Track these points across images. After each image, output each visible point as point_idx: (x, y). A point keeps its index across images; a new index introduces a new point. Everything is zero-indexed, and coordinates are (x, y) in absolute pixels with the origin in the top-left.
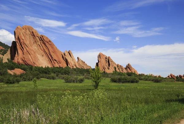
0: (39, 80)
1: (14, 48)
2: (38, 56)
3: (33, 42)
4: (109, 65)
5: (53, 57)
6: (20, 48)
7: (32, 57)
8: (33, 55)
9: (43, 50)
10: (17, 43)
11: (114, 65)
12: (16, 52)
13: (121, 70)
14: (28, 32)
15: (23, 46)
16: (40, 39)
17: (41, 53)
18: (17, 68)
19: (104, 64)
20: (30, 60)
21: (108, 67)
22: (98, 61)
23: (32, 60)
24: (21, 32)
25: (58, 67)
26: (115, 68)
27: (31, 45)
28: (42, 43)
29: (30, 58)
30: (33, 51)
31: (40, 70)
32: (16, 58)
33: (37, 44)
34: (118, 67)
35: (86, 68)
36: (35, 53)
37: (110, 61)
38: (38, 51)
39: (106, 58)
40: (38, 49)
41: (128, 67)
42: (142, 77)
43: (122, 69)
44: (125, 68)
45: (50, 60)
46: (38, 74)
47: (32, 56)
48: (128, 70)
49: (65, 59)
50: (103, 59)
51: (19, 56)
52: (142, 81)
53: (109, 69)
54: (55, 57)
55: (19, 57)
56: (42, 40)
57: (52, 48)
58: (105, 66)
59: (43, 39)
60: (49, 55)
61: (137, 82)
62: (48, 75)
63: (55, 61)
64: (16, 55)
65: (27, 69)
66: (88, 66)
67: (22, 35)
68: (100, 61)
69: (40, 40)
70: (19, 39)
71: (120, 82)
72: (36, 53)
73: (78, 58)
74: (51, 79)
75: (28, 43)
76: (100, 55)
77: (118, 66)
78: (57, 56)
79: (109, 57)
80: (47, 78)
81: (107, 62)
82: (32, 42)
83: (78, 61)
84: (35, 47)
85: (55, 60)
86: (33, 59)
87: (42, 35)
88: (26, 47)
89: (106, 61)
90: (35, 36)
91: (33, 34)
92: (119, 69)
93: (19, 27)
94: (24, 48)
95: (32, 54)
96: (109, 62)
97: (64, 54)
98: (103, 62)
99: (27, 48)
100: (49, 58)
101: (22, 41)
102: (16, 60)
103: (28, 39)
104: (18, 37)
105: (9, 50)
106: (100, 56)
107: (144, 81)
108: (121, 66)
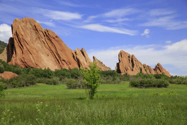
0: (34, 86)
1: (11, 47)
2: (42, 55)
3: (36, 38)
4: (133, 65)
5: (61, 56)
6: (19, 47)
7: (34, 58)
8: (35, 54)
9: (48, 47)
10: (15, 39)
11: (140, 65)
12: (14, 51)
13: (148, 71)
14: (29, 26)
15: (22, 44)
16: (45, 34)
17: (46, 52)
18: (7, 71)
19: (127, 65)
20: (31, 61)
21: (132, 67)
22: (119, 60)
23: (34, 61)
24: (20, 26)
25: (68, 69)
26: (141, 70)
27: (32, 42)
28: (47, 40)
29: (32, 59)
30: (36, 50)
31: (37, 73)
32: (13, 59)
33: (40, 40)
34: (144, 68)
35: (104, 70)
36: (37, 52)
37: (134, 60)
38: (42, 49)
39: (129, 57)
40: (42, 47)
41: (158, 67)
42: (174, 80)
43: (150, 70)
44: (154, 69)
45: (58, 60)
46: (33, 78)
47: (33, 55)
48: (158, 71)
49: (77, 58)
50: (125, 58)
51: (17, 56)
52: (173, 84)
53: (133, 71)
54: (63, 57)
55: (17, 58)
56: (47, 36)
57: (60, 45)
58: (128, 67)
59: (48, 34)
60: (55, 54)
61: (166, 86)
62: (49, 79)
63: (63, 62)
64: (14, 55)
65: (22, 72)
66: (107, 67)
67: (21, 29)
68: (121, 61)
69: (45, 36)
70: (17, 34)
71: (142, 87)
72: (39, 52)
73: (94, 57)
74: (51, 84)
75: (29, 40)
76: (121, 53)
77: (144, 66)
78: (66, 55)
79: (133, 56)
80: (47, 83)
81: (130, 62)
82: (34, 38)
83: (94, 62)
84: (38, 45)
85: (63, 60)
86: (35, 59)
87: (46, 30)
88: (26, 44)
89: (129, 60)
90: (38, 30)
91: (36, 29)
92: (146, 70)
93: (17, 19)
94: (23, 45)
95: (33, 53)
96: (132, 61)
97: (76, 53)
98: (126, 62)
99: (27, 46)
100: (56, 58)
101: (20, 37)
102: (14, 61)
103: (29, 34)
104: (16, 32)
105: (5, 49)
106: (121, 55)
107: (177, 85)
108: (148, 66)
